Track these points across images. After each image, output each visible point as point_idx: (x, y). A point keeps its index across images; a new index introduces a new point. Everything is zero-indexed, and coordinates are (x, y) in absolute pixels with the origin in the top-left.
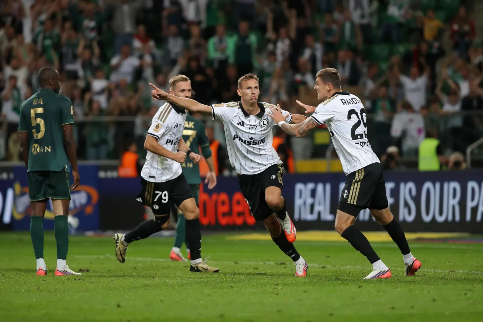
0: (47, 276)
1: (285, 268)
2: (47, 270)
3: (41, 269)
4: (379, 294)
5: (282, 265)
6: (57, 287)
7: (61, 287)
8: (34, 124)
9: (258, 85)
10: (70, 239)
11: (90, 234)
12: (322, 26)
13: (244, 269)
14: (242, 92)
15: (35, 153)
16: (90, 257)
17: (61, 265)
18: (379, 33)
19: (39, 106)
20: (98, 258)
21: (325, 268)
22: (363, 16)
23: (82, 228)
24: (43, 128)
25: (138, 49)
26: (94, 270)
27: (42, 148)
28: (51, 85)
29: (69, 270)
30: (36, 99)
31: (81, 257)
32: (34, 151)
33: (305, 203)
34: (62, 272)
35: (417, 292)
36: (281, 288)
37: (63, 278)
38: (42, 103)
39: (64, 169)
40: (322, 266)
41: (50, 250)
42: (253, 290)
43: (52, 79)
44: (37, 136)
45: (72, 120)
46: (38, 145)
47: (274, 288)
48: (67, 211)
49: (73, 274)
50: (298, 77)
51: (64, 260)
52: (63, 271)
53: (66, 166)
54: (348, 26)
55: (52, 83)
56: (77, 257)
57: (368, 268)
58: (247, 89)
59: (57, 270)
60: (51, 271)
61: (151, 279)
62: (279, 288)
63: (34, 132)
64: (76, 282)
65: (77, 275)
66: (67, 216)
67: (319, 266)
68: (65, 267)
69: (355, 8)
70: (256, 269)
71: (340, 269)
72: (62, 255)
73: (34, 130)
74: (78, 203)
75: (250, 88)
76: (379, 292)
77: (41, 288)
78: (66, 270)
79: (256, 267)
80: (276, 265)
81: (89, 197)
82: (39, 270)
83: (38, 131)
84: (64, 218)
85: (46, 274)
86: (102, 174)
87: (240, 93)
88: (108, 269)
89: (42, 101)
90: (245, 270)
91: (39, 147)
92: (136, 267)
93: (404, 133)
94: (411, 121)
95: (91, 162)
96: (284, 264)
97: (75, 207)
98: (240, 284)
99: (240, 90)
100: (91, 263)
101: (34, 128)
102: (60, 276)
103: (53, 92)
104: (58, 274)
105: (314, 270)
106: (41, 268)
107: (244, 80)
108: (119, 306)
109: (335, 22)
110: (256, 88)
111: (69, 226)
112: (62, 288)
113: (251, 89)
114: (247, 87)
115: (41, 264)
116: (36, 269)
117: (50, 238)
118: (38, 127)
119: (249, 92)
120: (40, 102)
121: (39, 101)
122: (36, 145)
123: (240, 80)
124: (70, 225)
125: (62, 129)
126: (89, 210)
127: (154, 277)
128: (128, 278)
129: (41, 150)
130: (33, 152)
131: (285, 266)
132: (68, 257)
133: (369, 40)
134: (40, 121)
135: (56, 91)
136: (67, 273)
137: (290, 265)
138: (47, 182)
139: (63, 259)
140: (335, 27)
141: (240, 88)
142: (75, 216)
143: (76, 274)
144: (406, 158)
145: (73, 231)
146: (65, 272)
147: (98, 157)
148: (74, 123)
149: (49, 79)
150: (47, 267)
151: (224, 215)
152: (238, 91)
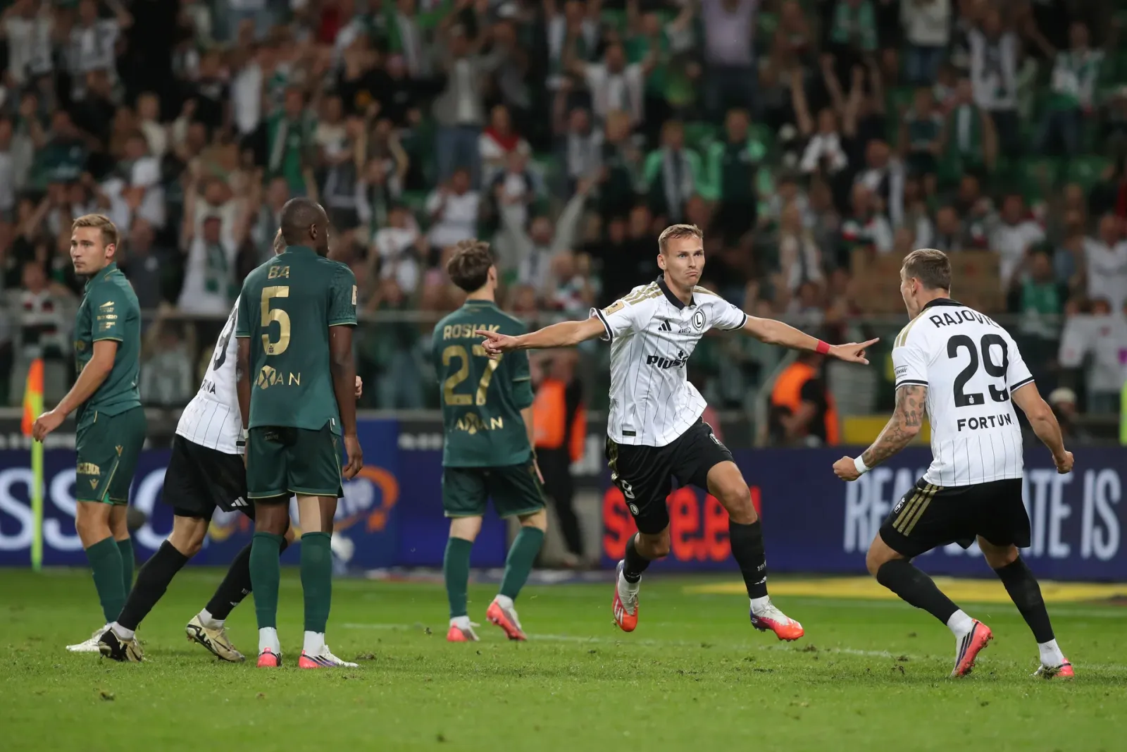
0: (281, 668)
1: (816, 658)
2: (282, 654)
3: (269, 652)
4: (1027, 720)
5: (809, 653)
6: (304, 693)
7: (311, 694)
8: (265, 322)
9: (701, 248)
10: (336, 585)
11: (377, 574)
12: (909, 116)
13: (724, 659)
14: (667, 263)
15: (265, 386)
16: (378, 626)
17: (314, 643)
18: (1037, 134)
19: (281, 282)
20: (395, 630)
21: (906, 660)
22: (1001, 93)
23: (360, 562)
24: (285, 333)
25: (493, 160)
26: (387, 656)
27: (281, 375)
28: (313, 238)
29: (331, 657)
30: (275, 267)
31: (359, 626)
32: (264, 381)
33: (868, 514)
34: (314, 660)
35: (1113, 718)
36: (806, 704)
37: (318, 674)
38: (287, 277)
39: (327, 426)
40: (899, 655)
41: (291, 609)
42: (742, 708)
43: (314, 226)
44: (271, 350)
45: (353, 317)
46: (273, 369)
47: (791, 704)
48: (329, 522)
49: (338, 665)
50: (851, 228)
51: (321, 633)
52: (317, 658)
53: (333, 419)
54: (964, 116)
55: (315, 235)
56: (349, 625)
57: (1003, 662)
58: (679, 256)
59: (304, 656)
60: (289, 658)
61: (513, 678)
62: (803, 704)
63: (266, 340)
64: (345, 682)
65: (349, 668)
66: (328, 535)
67: (892, 657)
68: (322, 649)
69: (985, 75)
70: (751, 660)
71: (939, 664)
72: (315, 622)
73: (265, 336)
74: (351, 506)
75: (685, 254)
76: (1028, 716)
77: (266, 697)
78: (323, 655)
79: (750, 655)
80: (795, 651)
81: (378, 492)
82: (263, 653)
83: (275, 338)
84: (321, 539)
85: (279, 664)
86: (407, 442)
87: (662, 263)
88: (418, 655)
89: (288, 273)
90: (724, 663)
91: (274, 374)
92: (480, 652)
93: (1089, 359)
94: (1105, 331)
95: (387, 414)
96: (812, 649)
97: (346, 514)
98: (713, 694)
99: (663, 257)
100: (380, 640)
101: (265, 330)
102: (310, 668)
103: (316, 254)
104: (307, 665)
105: (882, 666)
106: (268, 650)
107: (673, 236)
108: (441, 739)
109: (937, 106)
110: (698, 253)
111: (333, 558)
112: (314, 696)
113: (687, 258)
114: (678, 253)
115: (268, 640)
116: (258, 651)
117: (290, 584)
118: (275, 328)
119: (682, 263)
120: (284, 275)
121: (283, 271)
122: (267, 369)
123: (663, 235)
124: (335, 555)
125: (329, 334)
126: (377, 521)
127: (520, 675)
128: (462, 677)
129: (278, 380)
130: (259, 384)
131: (814, 654)
132: (328, 625)
133: (1013, 148)
134: (280, 316)
135: (322, 251)
136: (324, 663)
137: (826, 654)
138: (289, 455)
139: (318, 632)
140: (937, 118)
141: (663, 253)
142: (345, 534)
143: (347, 664)
144: (1093, 415)
145: (339, 569)
146: (320, 660)
147: (401, 403)
148: (356, 324)
149: (310, 227)
150: (282, 647)
151: (686, 536)
152: (659, 259)
